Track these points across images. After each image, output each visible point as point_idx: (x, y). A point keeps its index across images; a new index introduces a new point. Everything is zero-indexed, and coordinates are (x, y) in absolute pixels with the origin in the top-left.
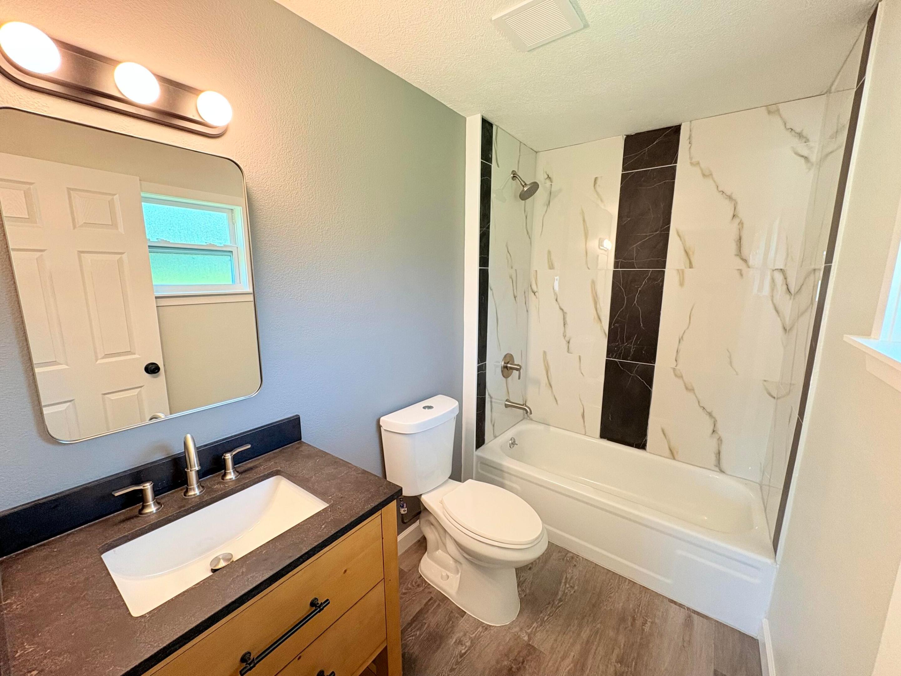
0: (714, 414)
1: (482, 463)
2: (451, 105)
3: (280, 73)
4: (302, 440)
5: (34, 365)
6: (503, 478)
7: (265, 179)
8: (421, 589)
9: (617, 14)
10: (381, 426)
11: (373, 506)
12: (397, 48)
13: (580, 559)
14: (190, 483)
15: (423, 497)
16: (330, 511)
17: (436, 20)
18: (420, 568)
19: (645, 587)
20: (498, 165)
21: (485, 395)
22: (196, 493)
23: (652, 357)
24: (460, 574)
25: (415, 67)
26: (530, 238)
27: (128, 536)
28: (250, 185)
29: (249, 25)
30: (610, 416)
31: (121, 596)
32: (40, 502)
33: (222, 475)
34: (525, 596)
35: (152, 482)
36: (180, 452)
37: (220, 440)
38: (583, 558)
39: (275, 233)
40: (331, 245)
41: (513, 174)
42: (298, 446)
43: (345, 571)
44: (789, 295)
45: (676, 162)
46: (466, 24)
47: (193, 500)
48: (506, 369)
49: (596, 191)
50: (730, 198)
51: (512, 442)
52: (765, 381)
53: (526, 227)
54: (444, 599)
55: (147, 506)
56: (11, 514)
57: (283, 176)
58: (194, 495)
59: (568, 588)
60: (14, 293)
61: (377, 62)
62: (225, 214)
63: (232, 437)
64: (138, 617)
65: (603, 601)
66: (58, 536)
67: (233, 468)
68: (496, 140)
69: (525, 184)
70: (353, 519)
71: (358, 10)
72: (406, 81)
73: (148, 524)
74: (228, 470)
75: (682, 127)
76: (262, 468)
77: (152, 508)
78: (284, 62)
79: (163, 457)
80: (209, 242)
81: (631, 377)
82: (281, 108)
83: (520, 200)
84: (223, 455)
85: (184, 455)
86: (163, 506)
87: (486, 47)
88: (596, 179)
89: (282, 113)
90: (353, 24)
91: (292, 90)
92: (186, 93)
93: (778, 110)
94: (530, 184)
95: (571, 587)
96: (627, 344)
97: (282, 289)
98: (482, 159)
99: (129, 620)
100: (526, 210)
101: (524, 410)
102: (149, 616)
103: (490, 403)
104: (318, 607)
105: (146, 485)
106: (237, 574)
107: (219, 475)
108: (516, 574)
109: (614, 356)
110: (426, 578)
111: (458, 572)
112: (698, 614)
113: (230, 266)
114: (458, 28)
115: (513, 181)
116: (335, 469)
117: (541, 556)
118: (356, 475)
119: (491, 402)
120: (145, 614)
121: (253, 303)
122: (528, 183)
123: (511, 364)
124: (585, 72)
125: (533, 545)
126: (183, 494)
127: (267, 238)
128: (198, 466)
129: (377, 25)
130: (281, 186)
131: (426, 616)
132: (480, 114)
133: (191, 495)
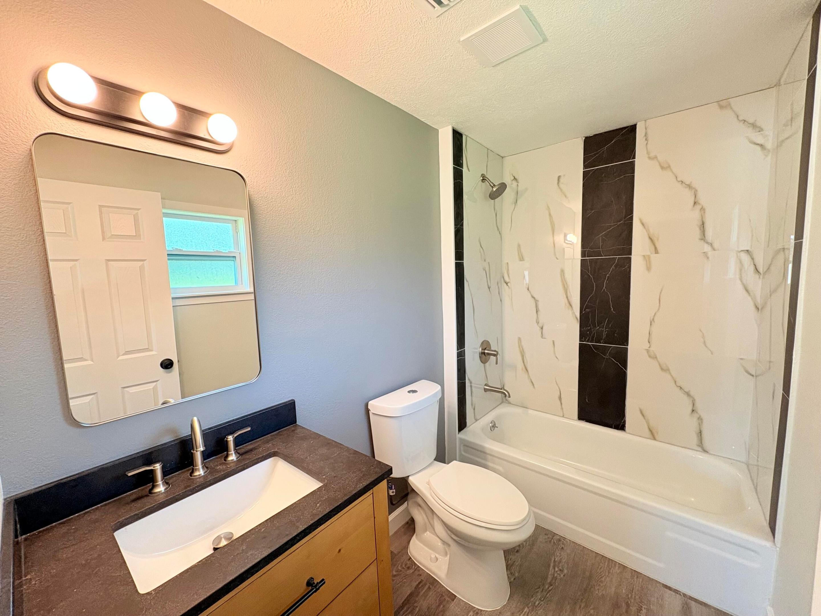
0: (692, 393)
1: (465, 445)
2: (425, 119)
3: (278, 98)
4: (297, 423)
5: (64, 361)
6: (485, 459)
7: (264, 187)
8: (411, 571)
9: (573, 27)
10: (370, 410)
11: (365, 485)
12: (377, 72)
13: (567, 542)
14: (196, 464)
15: (410, 478)
16: (325, 490)
17: (411, 45)
18: (409, 550)
19: (637, 572)
20: (468, 169)
21: (465, 380)
22: (200, 473)
23: (625, 339)
24: (448, 556)
25: (393, 88)
26: (500, 234)
27: (138, 514)
28: (252, 193)
29: (252, 59)
30: (587, 398)
31: (129, 573)
32: (62, 481)
33: (224, 457)
34: (514, 579)
35: (162, 463)
36: (187, 435)
37: (224, 423)
38: (570, 540)
39: (273, 234)
40: (322, 243)
41: (483, 177)
42: (293, 429)
43: (340, 551)
44: (759, 275)
45: (634, 158)
46: (438, 46)
47: (198, 480)
48: (483, 355)
49: (560, 188)
50: (689, 186)
51: (493, 425)
52: (741, 359)
53: (496, 224)
54: (433, 582)
55: (157, 486)
56: (36, 493)
57: (280, 184)
58: (199, 475)
59: (557, 572)
60: (49, 290)
61: (360, 86)
62: (230, 225)
63: (233, 420)
64: (145, 594)
65: (594, 585)
66: (76, 515)
67: (235, 449)
68: (466, 147)
69: (494, 185)
70: (346, 498)
71: (343, 41)
72: (385, 101)
73: (157, 503)
74: (230, 452)
75: (637, 126)
76: (261, 450)
77: (161, 488)
78: (280, 88)
79: (172, 440)
80: (216, 249)
81: (605, 360)
82: (278, 126)
83: (490, 199)
84: (226, 437)
85: (191, 437)
86: (171, 486)
87: (455, 65)
88: (559, 177)
89: (279, 131)
90: (340, 53)
91: (287, 111)
92: (198, 116)
93: (730, 104)
94: (498, 185)
95: (560, 570)
96: (599, 328)
97: (279, 283)
98: (454, 164)
99: (136, 597)
100: (496, 207)
101: (502, 393)
102: (155, 593)
103: (470, 388)
104: (314, 586)
105: (156, 465)
106: (238, 552)
107: (222, 457)
108: (504, 556)
109: (587, 340)
110: (415, 560)
111: (446, 554)
112: (696, 600)
113: (233, 270)
114: (430, 51)
115: (483, 183)
116: (328, 449)
117: (528, 538)
118: (348, 455)
119: (471, 386)
120: (151, 591)
121: (254, 301)
122: (496, 184)
123: (488, 350)
124: (545, 81)
125: (521, 526)
126: (189, 475)
127: (266, 238)
128: (203, 447)
129: (360, 53)
130: (278, 193)
131: (417, 599)
132: (451, 126)
133: (196, 476)
